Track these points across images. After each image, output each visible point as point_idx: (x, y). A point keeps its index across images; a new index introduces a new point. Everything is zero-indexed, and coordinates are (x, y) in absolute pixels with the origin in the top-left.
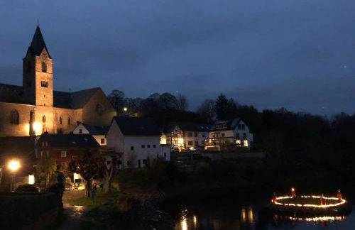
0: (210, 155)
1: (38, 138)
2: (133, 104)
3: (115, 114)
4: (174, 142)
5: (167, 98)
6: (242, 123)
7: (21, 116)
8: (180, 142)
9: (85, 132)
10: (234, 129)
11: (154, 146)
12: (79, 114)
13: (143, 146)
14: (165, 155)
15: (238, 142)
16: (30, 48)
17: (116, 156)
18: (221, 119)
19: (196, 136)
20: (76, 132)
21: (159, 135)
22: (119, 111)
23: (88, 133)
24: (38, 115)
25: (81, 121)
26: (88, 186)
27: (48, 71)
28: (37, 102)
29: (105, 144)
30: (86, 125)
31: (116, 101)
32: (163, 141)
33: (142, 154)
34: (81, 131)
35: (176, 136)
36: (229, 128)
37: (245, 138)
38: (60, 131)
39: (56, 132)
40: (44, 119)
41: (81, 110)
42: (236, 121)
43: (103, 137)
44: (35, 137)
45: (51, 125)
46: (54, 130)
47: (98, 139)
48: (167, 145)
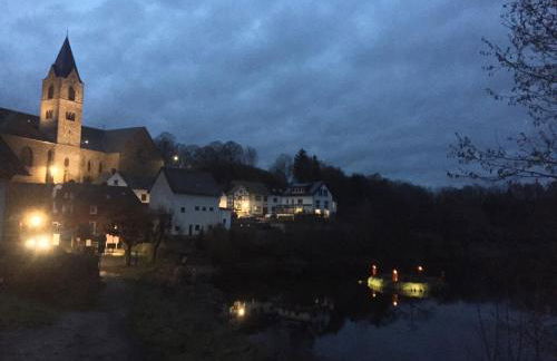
0: (282, 226)
2: (185, 153)
3: (162, 163)
4: (236, 206)
5: (230, 149)
6: (324, 188)
7: (35, 156)
8: (245, 207)
9: (122, 184)
10: (313, 195)
11: (211, 209)
12: (115, 159)
13: (197, 209)
14: (225, 220)
15: (318, 211)
16: (54, 66)
17: (166, 218)
18: (300, 182)
19: (266, 200)
20: (111, 183)
21: (218, 197)
22: (168, 159)
23: (125, 185)
24: (60, 156)
25: (116, 168)
27: (77, 98)
28: (59, 139)
29: (147, 201)
30: (122, 175)
31: (165, 147)
32: (223, 204)
34: (116, 182)
35: (240, 198)
36: (308, 193)
37: (326, 207)
38: (88, 180)
39: (81, 181)
40: (67, 163)
41: (118, 155)
42: (317, 185)
43: (145, 192)
44: (53, 185)
45: (75, 171)
46: (79, 179)
47: (139, 194)
48: (227, 209)
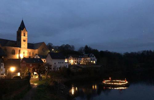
0: (82, 66)
1: (22, 60)
2: (55, 48)
3: (49, 51)
4: (70, 62)
5: (67, 46)
6: (93, 55)
7: (16, 51)
8: (72, 61)
9: (39, 57)
10: (90, 57)
11: (63, 63)
12: (36, 51)
13: (59, 63)
14: (67, 66)
15: (92, 61)
16: (19, 28)
17: (49, 66)
18: (86, 54)
19: (77, 59)
20: (35, 57)
21: (64, 59)
22: (51, 50)
23: (39, 58)
24: (22, 51)
25: (37, 54)
26: (39, 77)
27: (26, 36)
28: (22, 47)
29: (46, 62)
30: (39, 55)
31: (50, 47)
32: (66, 61)
33: (58, 66)
34: (37, 57)
35: (70, 59)
37: (94, 60)
38: (30, 57)
39: (28, 58)
40: (24, 53)
41: (37, 50)
42: (91, 54)
43: (45, 59)
44: (21, 59)
45: (26, 55)
46: (27, 57)
47: (43, 60)
48: (67, 62)
